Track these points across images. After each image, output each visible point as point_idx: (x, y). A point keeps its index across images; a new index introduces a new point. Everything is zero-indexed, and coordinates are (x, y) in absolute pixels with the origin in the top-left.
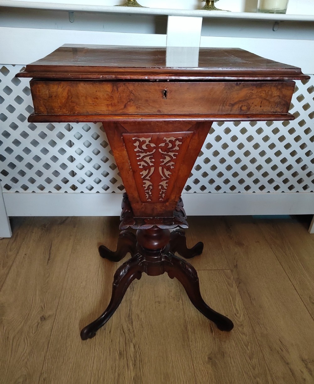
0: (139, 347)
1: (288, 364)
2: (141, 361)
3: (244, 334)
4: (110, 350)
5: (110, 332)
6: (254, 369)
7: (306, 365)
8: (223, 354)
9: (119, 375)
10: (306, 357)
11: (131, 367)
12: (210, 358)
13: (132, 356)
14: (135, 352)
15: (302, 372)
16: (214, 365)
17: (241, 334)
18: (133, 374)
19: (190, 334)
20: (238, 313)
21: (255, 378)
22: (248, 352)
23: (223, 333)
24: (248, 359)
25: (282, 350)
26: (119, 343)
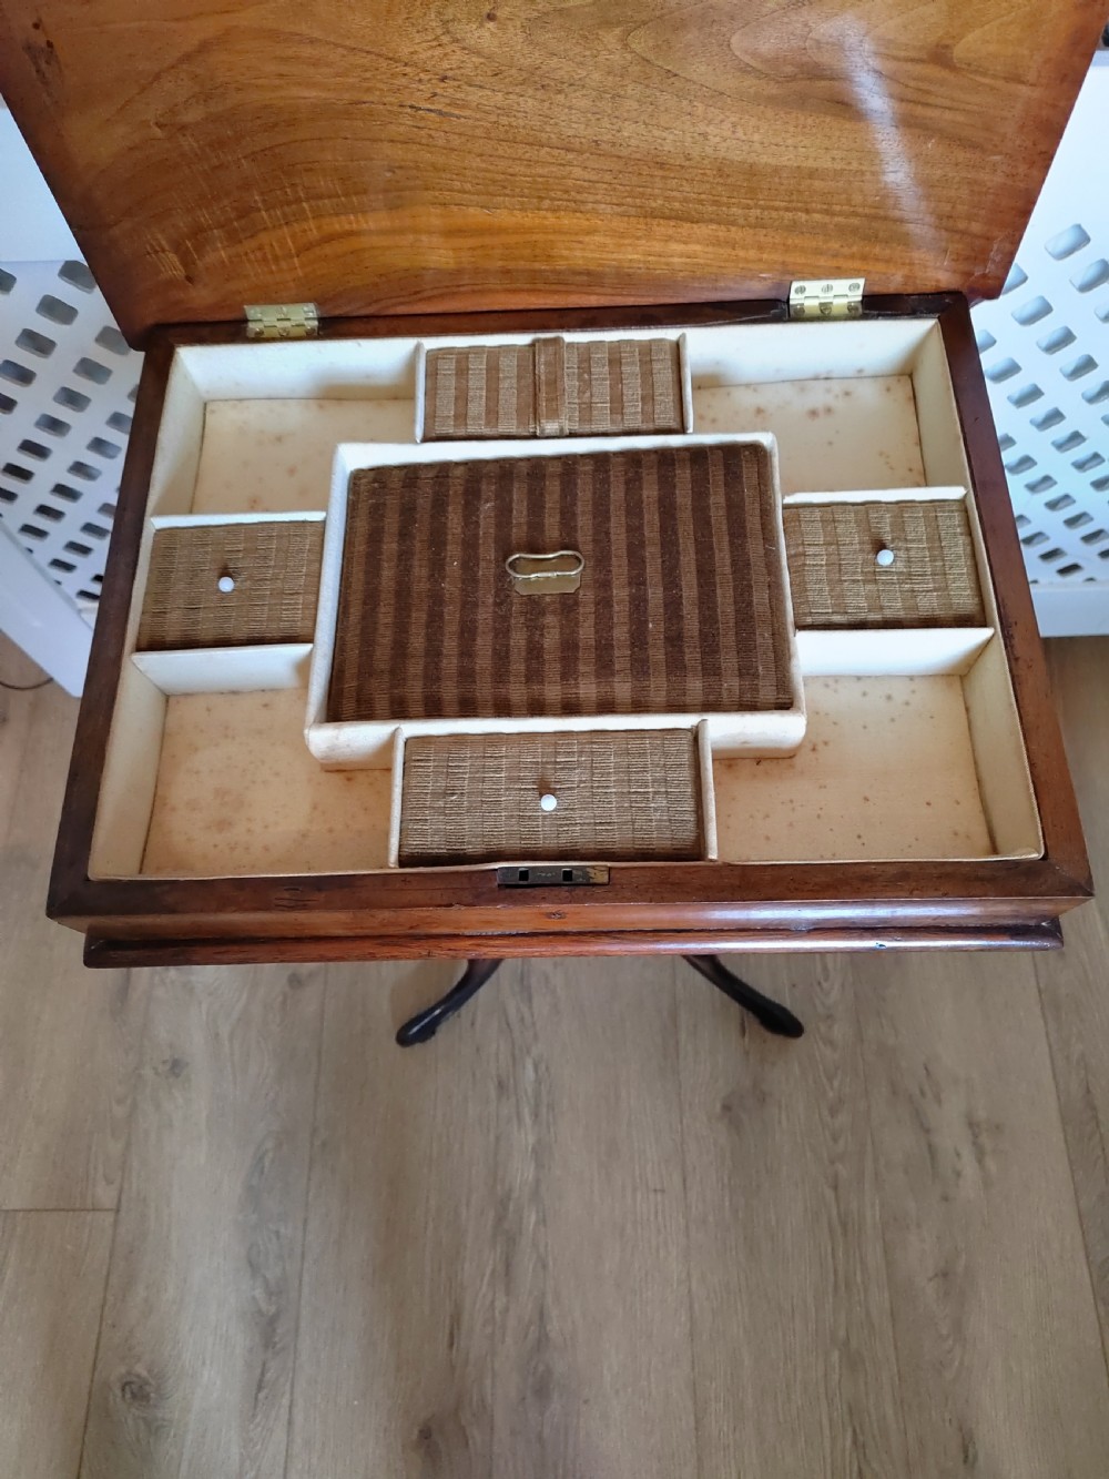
0: (547, 1068)
1: (928, 1131)
2: (551, 1107)
3: (831, 1043)
4: (474, 1075)
5: (473, 1024)
6: (835, 1140)
7: (976, 1136)
8: (762, 1098)
9: (498, 1139)
10: (981, 1114)
11: (528, 1120)
12: (727, 1108)
13: (530, 1090)
14: (538, 1081)
15: (958, 1155)
16: (735, 1125)
17: (821, 1043)
18: (531, 1140)
19: (683, 1036)
20: (826, 980)
21: (832, 1162)
22: (831, 1094)
23: (774, 1041)
24: (825, 1113)
25: (923, 1093)
26: (497, 1054)
